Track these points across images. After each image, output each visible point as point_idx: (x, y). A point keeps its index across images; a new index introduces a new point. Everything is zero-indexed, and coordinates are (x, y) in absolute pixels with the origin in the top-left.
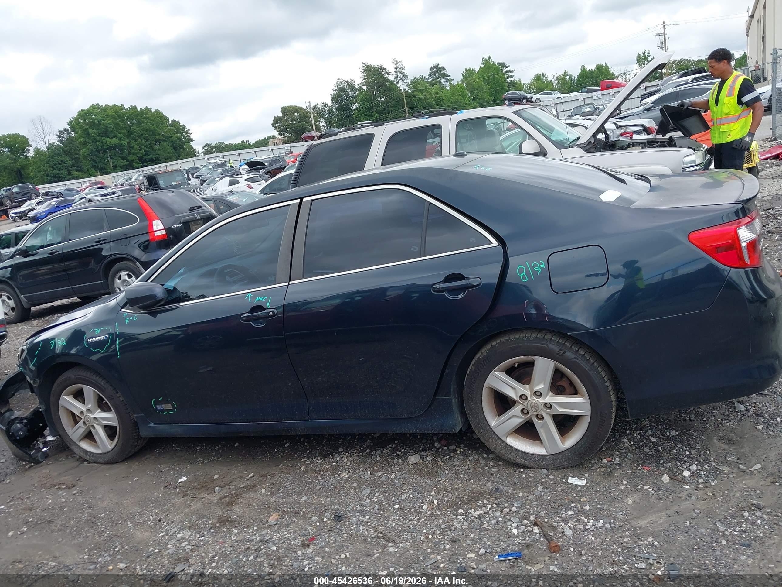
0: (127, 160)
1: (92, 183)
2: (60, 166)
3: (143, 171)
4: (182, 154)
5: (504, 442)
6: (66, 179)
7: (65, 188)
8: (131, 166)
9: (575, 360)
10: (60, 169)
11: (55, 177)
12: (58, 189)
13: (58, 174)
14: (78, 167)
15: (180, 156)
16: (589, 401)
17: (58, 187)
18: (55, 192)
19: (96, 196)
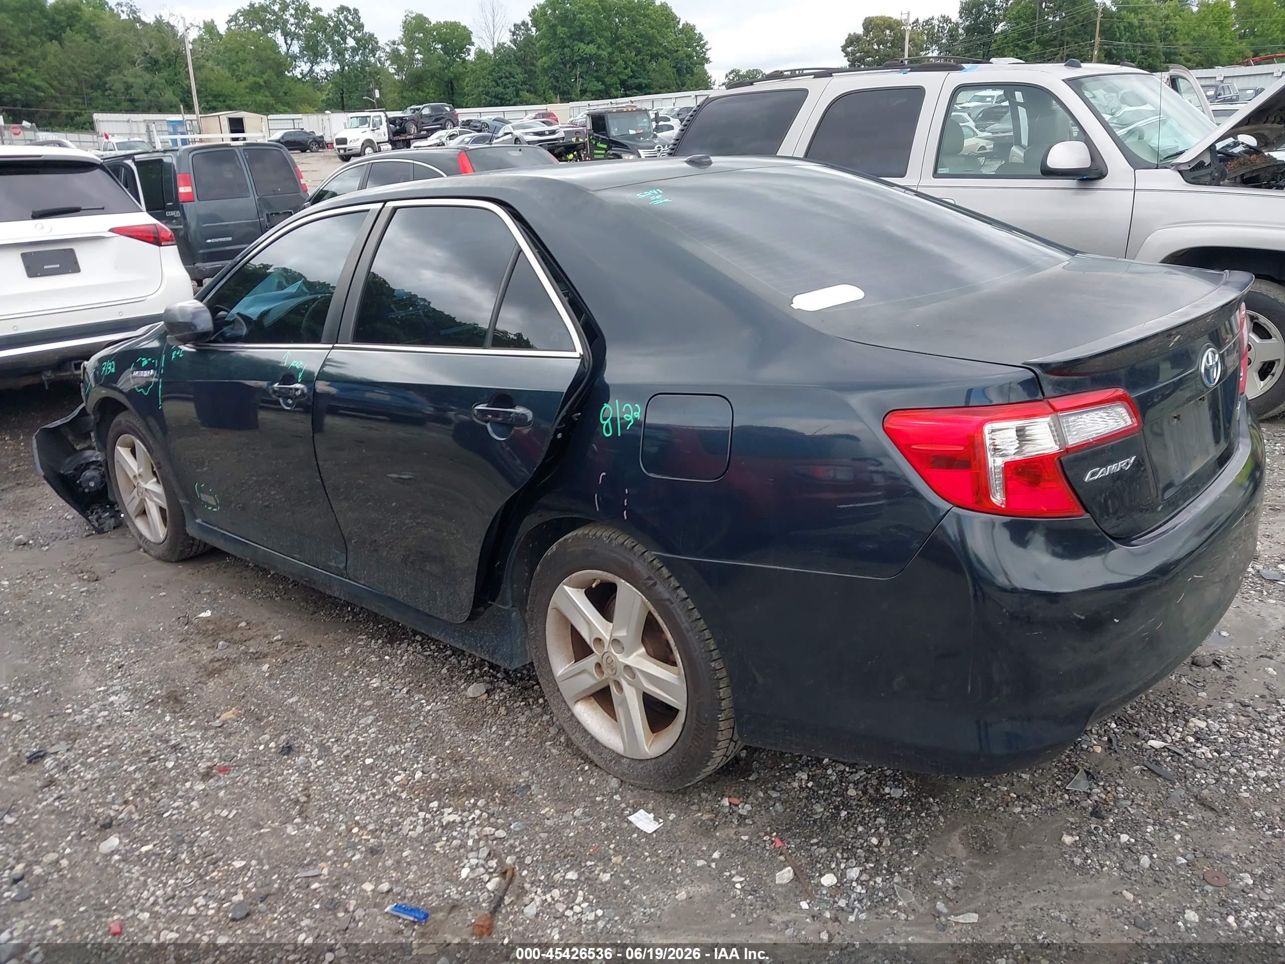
0: (603, 83)
1: (539, 114)
2: (506, 81)
3: (617, 104)
4: (688, 82)
5: (569, 710)
6: (512, 102)
7: (493, 117)
8: (607, 93)
9: (668, 603)
10: (505, 87)
11: (496, 97)
12: (484, 118)
13: (502, 93)
14: (530, 85)
15: (683, 85)
16: (685, 686)
17: (487, 114)
18: (479, 122)
19: (527, 134)
